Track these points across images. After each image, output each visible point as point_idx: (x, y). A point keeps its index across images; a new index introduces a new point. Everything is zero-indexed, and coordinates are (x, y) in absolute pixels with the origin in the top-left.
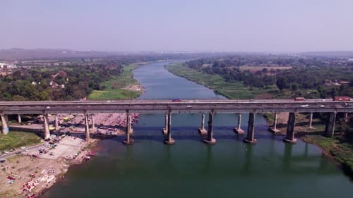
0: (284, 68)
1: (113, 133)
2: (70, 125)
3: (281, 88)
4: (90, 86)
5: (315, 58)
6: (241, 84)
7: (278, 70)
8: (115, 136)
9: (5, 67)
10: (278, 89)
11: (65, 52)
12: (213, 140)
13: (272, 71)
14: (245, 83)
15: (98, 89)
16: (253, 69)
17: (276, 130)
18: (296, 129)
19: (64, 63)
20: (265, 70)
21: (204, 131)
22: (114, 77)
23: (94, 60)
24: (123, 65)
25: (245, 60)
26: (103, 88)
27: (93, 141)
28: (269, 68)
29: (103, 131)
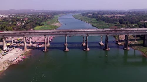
0: (122, 15)
1: (40, 46)
2: (19, 42)
3: (121, 24)
4: (36, 24)
5: (135, 11)
6: (104, 22)
7: (120, 16)
8: (40, 47)
9: (3, 16)
10: (120, 24)
11: (32, 11)
12: (88, 49)
13: (117, 17)
14: (105, 22)
15: (40, 25)
16: (109, 16)
17: (119, 43)
18: (129, 42)
19: (30, 15)
20: (114, 16)
21: (84, 44)
22: (49, 20)
23: (43, 13)
24: (55, 15)
25: (106, 13)
26: (43, 25)
27: (28, 50)
28: (116, 16)
29: (34, 45)
